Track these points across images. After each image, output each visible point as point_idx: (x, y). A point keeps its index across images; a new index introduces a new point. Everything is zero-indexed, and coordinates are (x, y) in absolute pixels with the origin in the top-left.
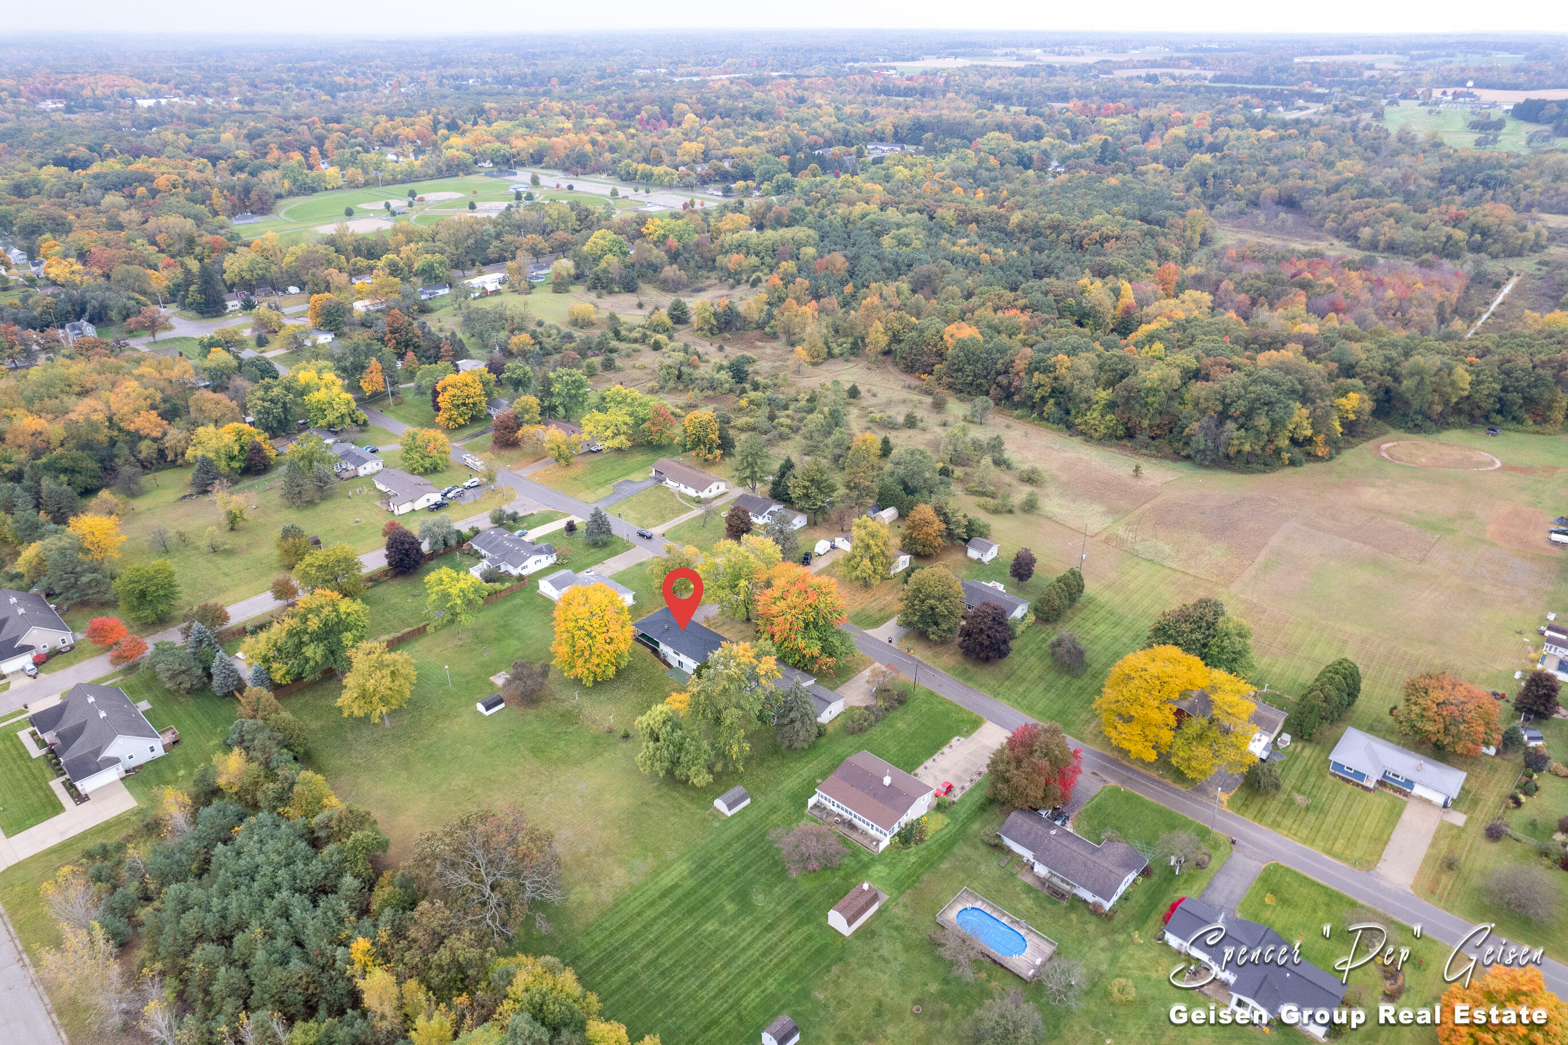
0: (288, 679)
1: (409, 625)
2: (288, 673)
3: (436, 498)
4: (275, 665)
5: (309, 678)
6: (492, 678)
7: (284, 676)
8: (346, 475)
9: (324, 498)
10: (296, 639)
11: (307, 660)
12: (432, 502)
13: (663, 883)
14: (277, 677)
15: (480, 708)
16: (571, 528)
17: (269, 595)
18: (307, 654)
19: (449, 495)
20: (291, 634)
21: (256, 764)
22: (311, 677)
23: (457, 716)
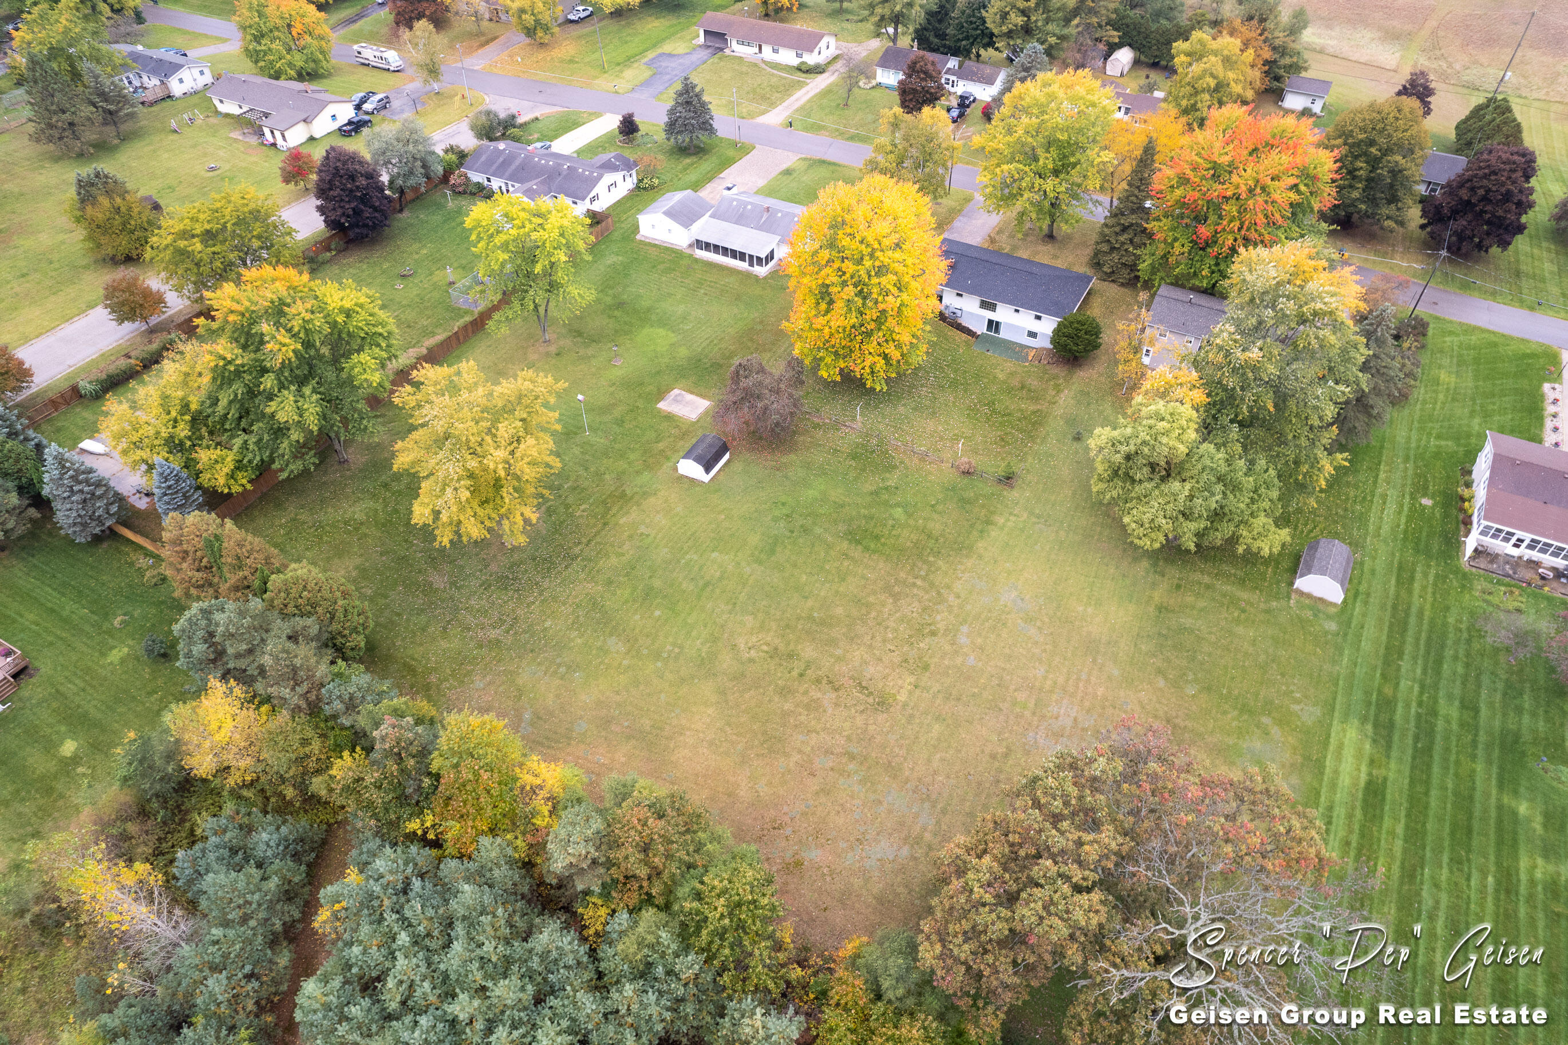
0: (243, 479)
1: (428, 333)
2: (239, 466)
3: (346, 112)
4: (204, 456)
5: (287, 467)
6: (662, 405)
7: (232, 476)
8: (149, 96)
9: (125, 138)
10: (238, 388)
11: (280, 431)
12: (342, 120)
13: (1345, 780)
14: (219, 479)
15: (690, 468)
16: (629, 127)
17: (101, 314)
18: (282, 417)
19: (368, 106)
20: (224, 376)
21: (285, 714)
22: (296, 467)
23: (645, 495)
